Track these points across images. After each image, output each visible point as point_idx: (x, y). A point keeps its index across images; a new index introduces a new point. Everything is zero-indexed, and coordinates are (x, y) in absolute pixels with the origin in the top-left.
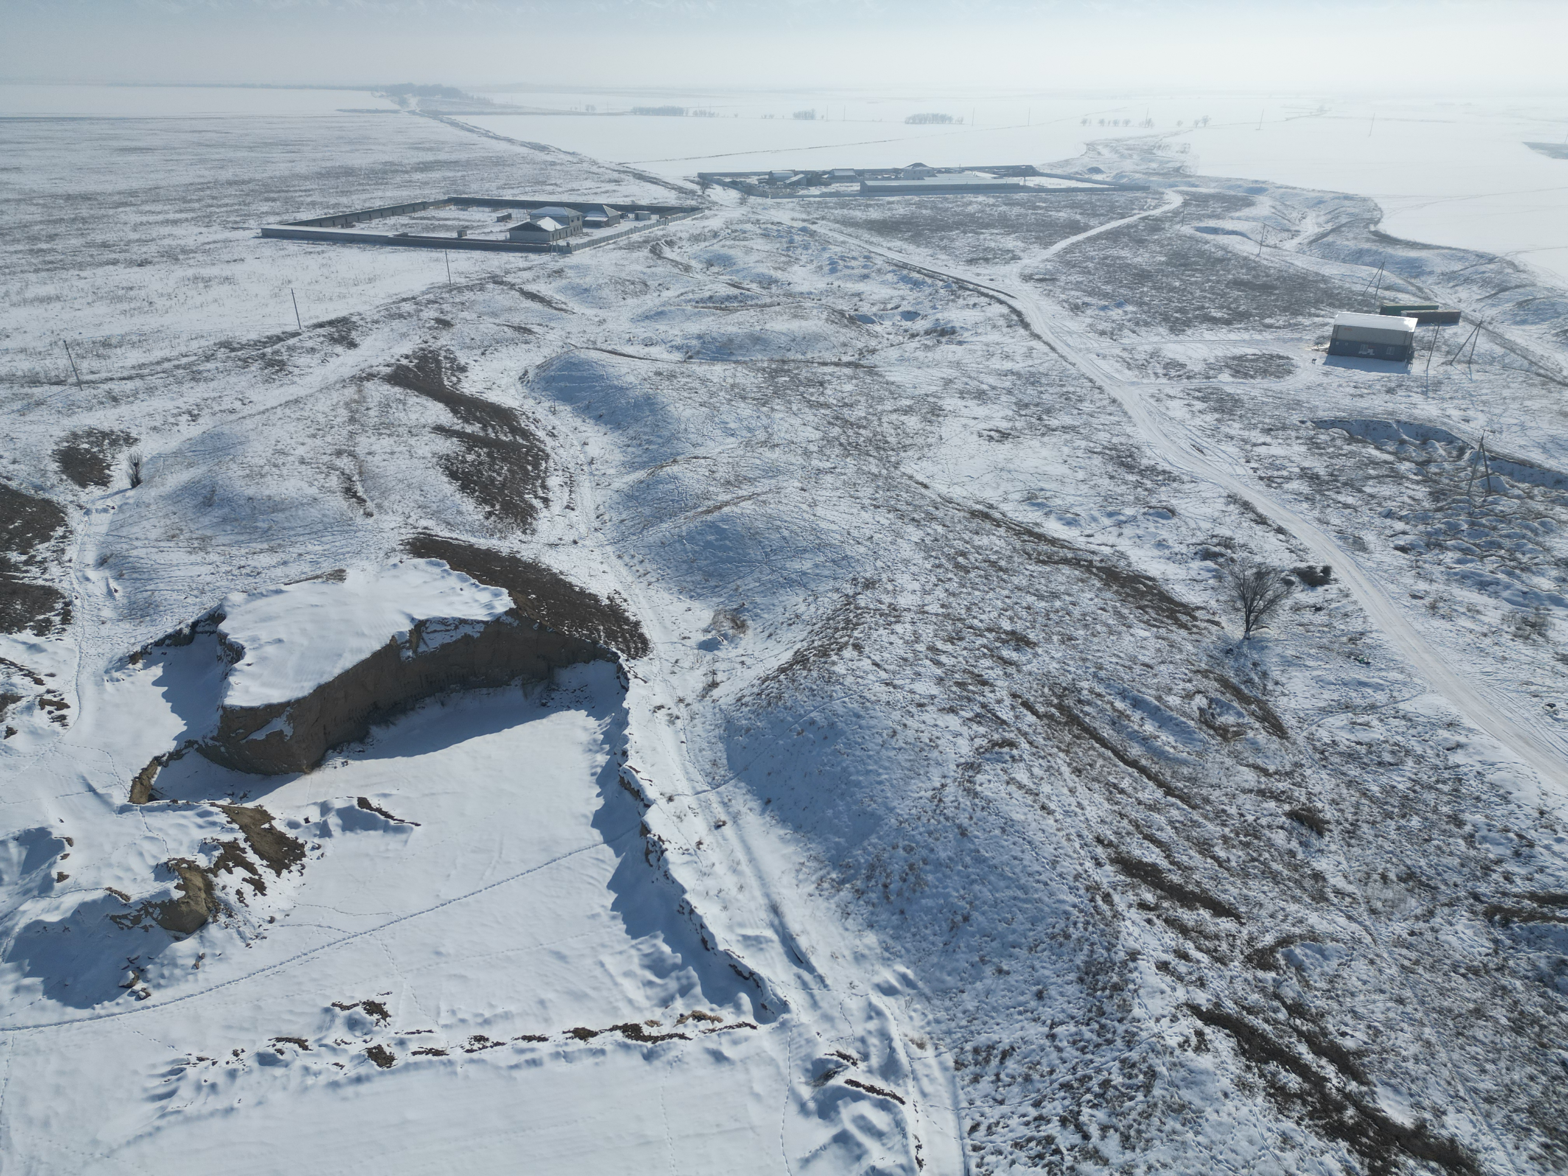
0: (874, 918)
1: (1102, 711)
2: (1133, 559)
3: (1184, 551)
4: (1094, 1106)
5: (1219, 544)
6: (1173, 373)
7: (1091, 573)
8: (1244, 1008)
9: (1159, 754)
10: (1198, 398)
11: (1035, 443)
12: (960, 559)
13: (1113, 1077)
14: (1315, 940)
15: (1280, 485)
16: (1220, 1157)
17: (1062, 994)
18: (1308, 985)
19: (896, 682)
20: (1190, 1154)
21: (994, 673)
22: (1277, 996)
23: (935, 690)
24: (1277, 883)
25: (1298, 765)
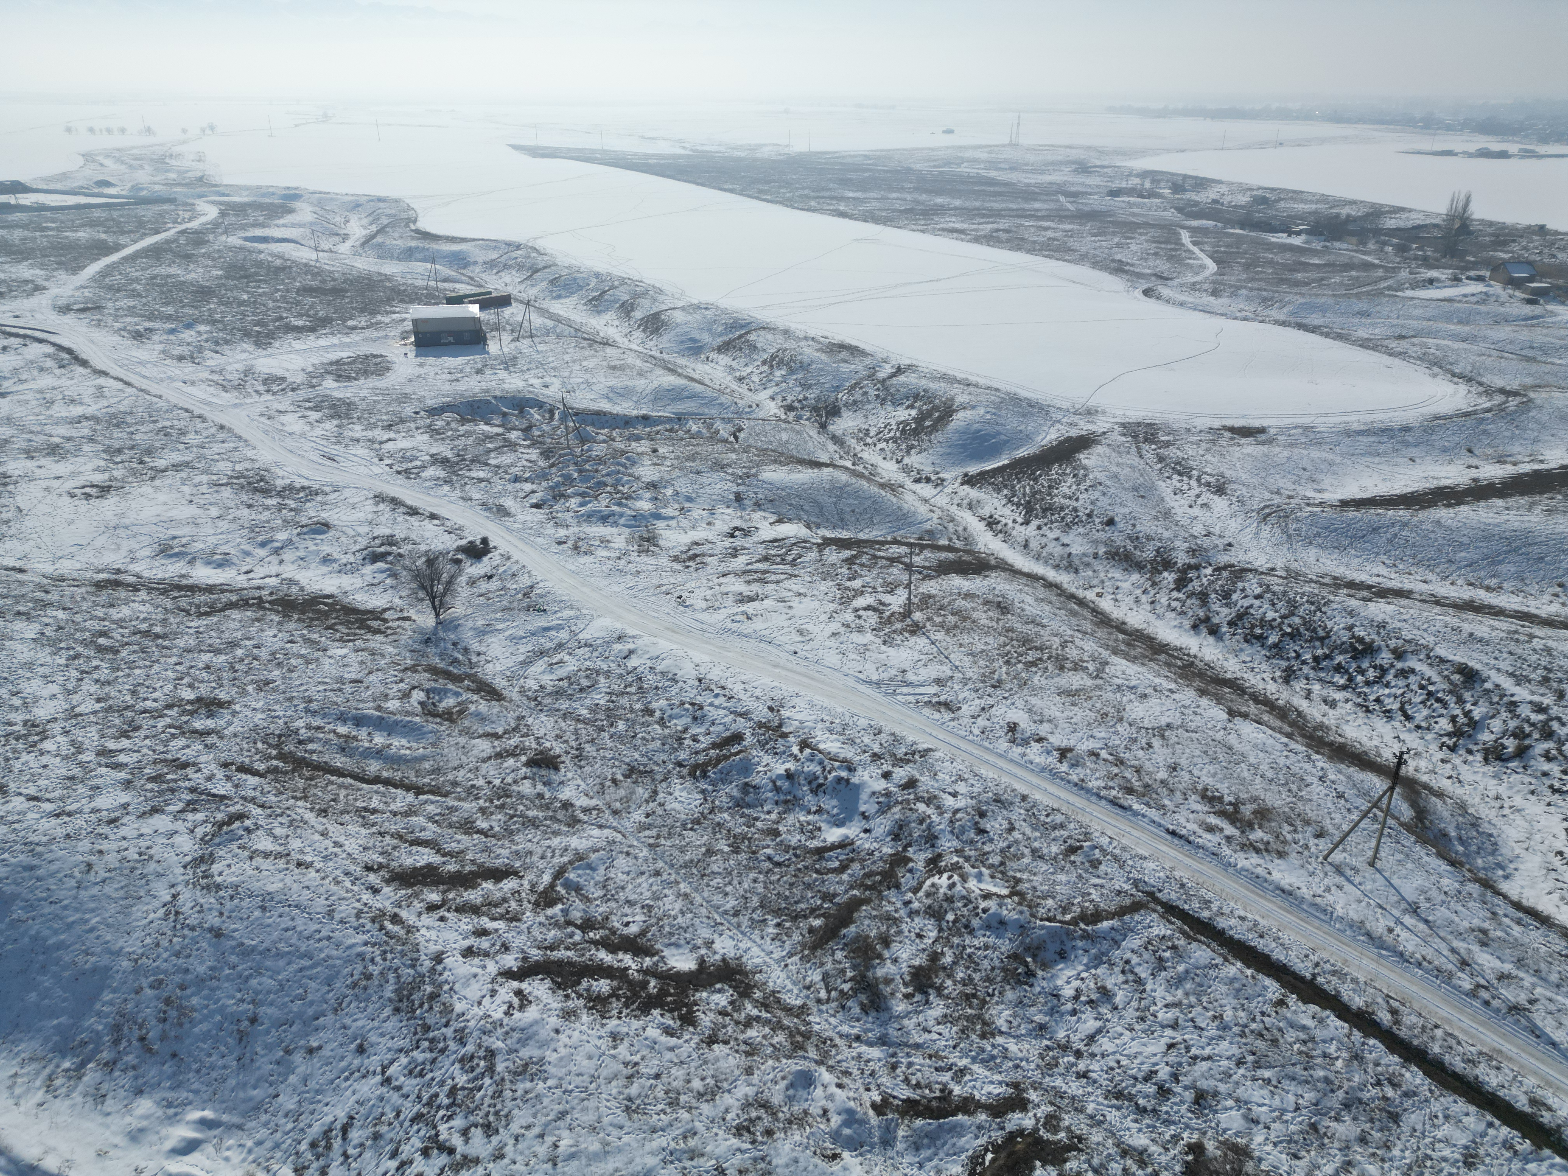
0: (141, 1081)
1: (327, 742)
2: (304, 582)
3: (352, 559)
4: (450, 1118)
5: (382, 544)
6: (275, 388)
7: (265, 609)
8: (546, 948)
9: (397, 761)
10: (310, 409)
11: (147, 489)
12: (101, 641)
13: (457, 1080)
14: (581, 859)
15: (418, 475)
16: (570, 1087)
17: (382, 1035)
18: (588, 900)
19: (69, 808)
20: (546, 1101)
21: (193, 750)
22: (569, 923)
23: (125, 797)
24: (537, 827)
25: (521, 718)
